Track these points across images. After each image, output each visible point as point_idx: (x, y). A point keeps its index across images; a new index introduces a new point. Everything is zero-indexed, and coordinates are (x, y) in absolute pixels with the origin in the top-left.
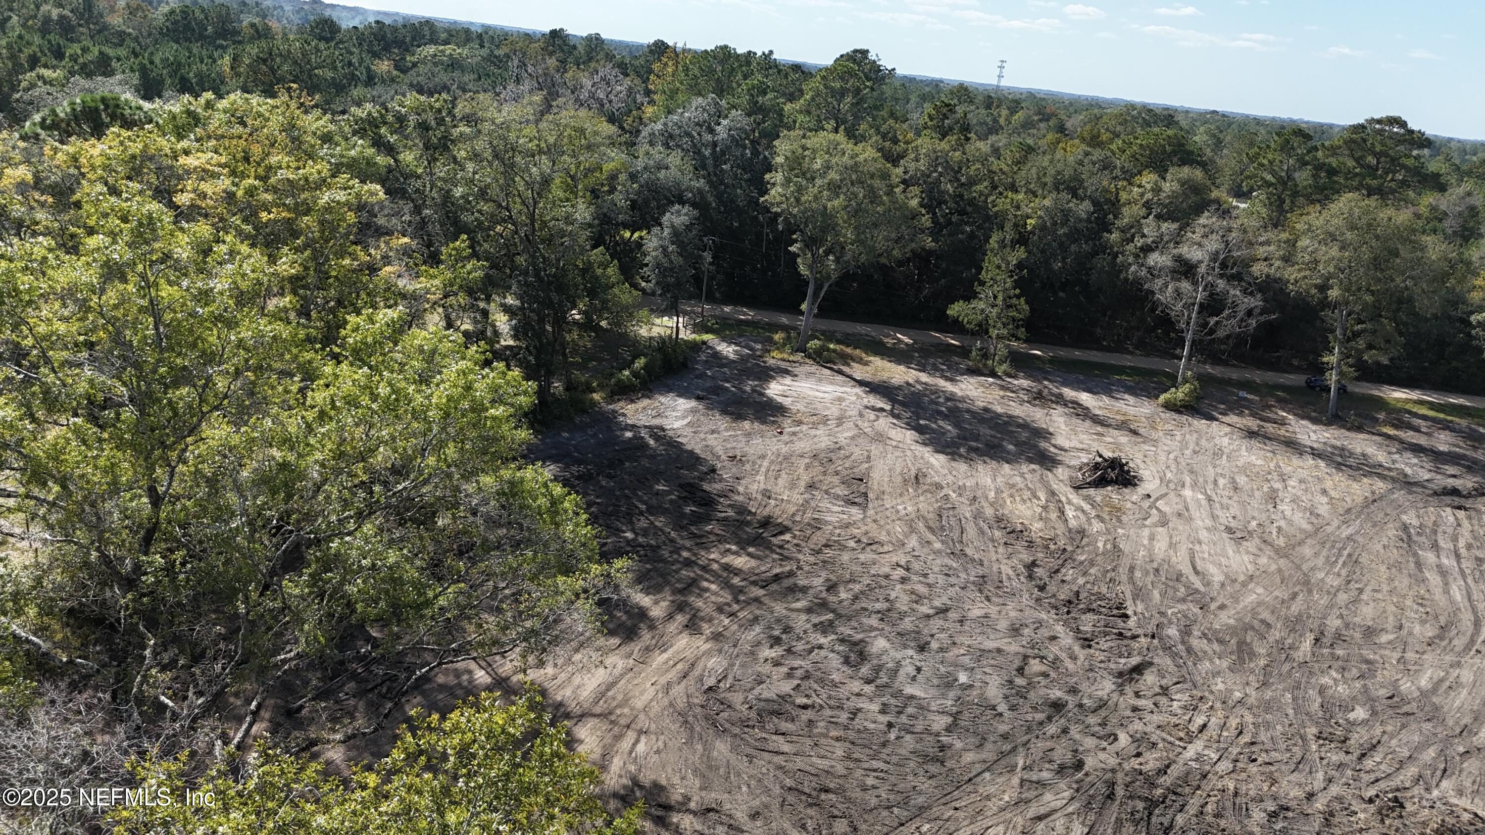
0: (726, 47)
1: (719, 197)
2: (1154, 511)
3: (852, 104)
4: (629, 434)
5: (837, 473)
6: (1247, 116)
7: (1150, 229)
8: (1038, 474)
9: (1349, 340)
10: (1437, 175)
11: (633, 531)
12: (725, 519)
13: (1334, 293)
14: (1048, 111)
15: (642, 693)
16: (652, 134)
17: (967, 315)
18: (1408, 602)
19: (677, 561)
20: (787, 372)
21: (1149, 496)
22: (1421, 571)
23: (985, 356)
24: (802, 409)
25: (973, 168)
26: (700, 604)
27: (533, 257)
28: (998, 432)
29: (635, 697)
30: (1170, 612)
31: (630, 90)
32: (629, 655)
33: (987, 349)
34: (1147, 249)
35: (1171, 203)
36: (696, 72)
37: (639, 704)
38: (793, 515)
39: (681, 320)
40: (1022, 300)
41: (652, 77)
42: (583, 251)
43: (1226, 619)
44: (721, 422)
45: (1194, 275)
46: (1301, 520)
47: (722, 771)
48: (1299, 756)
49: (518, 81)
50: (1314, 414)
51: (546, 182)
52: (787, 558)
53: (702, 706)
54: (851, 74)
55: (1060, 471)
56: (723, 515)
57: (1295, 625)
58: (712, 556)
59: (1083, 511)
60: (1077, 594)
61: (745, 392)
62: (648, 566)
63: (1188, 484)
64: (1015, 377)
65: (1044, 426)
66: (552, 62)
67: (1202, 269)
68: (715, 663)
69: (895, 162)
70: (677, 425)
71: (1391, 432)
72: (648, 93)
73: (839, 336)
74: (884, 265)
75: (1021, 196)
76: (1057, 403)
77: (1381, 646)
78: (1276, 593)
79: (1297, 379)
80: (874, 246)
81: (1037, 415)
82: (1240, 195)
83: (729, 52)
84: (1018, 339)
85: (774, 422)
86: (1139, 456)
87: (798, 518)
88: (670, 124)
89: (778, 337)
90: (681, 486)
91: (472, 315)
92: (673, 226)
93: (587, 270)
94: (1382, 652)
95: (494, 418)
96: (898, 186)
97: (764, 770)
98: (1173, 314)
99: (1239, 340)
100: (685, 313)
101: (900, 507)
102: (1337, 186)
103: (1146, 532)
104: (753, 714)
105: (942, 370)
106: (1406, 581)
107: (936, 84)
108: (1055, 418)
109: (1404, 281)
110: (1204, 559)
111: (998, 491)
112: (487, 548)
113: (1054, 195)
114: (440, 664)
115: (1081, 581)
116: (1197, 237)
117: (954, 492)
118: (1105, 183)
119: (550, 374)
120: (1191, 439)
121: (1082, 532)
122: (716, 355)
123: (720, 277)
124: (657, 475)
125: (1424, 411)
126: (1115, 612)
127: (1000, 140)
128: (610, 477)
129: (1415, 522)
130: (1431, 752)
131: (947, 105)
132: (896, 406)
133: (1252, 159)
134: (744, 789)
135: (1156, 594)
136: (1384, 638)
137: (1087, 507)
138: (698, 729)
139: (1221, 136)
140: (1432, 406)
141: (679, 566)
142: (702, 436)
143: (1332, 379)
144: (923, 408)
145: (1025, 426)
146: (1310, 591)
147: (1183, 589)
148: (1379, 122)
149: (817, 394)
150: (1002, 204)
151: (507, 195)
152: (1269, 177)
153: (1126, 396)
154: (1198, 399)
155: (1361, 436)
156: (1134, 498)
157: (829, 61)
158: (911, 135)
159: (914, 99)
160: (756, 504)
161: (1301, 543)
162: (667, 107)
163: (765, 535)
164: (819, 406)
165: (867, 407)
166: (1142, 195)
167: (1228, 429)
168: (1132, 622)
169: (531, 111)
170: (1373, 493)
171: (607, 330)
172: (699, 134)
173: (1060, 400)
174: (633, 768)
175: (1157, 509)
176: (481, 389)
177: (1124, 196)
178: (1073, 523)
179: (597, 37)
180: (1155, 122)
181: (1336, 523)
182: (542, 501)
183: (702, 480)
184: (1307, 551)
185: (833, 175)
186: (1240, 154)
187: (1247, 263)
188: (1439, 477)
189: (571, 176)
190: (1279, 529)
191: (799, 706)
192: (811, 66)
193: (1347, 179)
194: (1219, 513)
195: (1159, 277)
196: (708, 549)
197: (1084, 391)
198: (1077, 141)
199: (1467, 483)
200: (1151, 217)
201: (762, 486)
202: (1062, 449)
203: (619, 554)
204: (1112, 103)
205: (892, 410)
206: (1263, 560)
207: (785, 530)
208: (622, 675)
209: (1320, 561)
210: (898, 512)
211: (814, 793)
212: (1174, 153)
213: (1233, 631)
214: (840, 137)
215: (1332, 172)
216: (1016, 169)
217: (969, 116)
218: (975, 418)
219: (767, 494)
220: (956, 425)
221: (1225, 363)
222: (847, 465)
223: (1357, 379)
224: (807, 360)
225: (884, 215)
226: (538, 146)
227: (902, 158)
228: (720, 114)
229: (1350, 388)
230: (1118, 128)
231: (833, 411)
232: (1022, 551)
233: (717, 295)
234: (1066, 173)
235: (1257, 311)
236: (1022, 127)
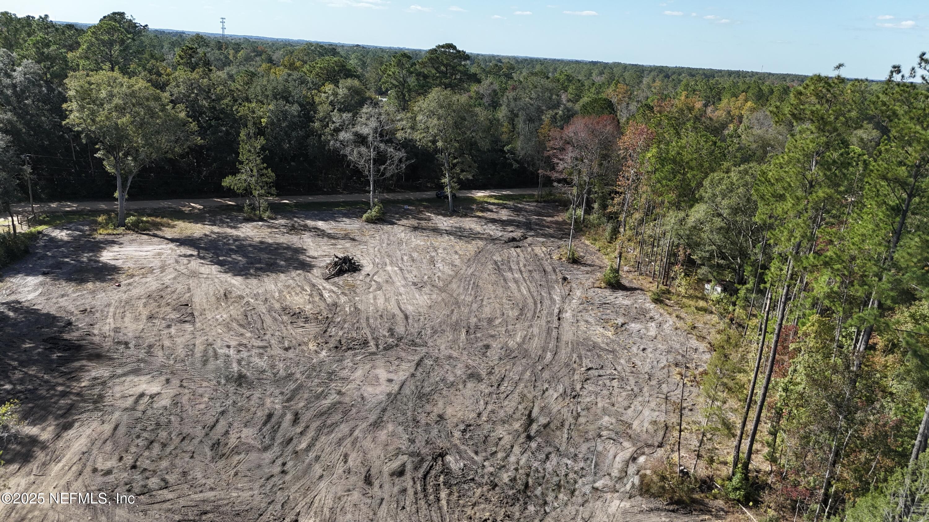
0: (7, 13)
1: (27, 124)
2: (373, 283)
3: (121, 51)
5: (168, 304)
6: (376, 47)
7: (336, 117)
8: (302, 276)
9: (452, 169)
10: (475, 75)
11: (10, 382)
13: (440, 144)
14: (259, 49)
17: (236, 184)
18: (504, 301)
19: (54, 395)
20: (114, 242)
21: (368, 275)
22: (507, 283)
23: (254, 209)
24: (132, 266)
25: (218, 89)
28: (272, 255)
32: (29, 473)
33: (254, 204)
34: (337, 130)
35: (345, 101)
39: (15, 219)
40: (269, 170)
44: (69, 288)
45: (367, 142)
46: (448, 271)
50: (443, 212)
54: (114, 29)
55: (315, 271)
57: (455, 327)
59: (334, 292)
60: (340, 341)
61: (83, 262)
62: (30, 405)
63: (388, 263)
64: (275, 219)
65: (300, 246)
67: (370, 139)
69: (162, 88)
70: (30, 297)
71: (480, 214)
73: (148, 211)
74: (172, 159)
75: (254, 105)
76: (305, 230)
77: (496, 326)
78: (444, 312)
79: (431, 194)
80: (160, 147)
81: (294, 240)
82: (382, 93)
83: (11, 17)
84: (272, 195)
85: (111, 279)
86: (359, 252)
89: (101, 219)
90: (44, 341)
94: (498, 329)
96: (168, 105)
98: (360, 167)
99: (398, 176)
100: (18, 213)
101: (218, 317)
102: (430, 85)
103: (371, 296)
105: (227, 222)
106: (501, 290)
107: (180, 35)
108: (305, 240)
109: (471, 133)
110: (404, 303)
111: (280, 292)
113: (275, 102)
115: (340, 333)
116: (363, 120)
117: (252, 298)
118: (304, 92)
120: (385, 237)
121: (335, 305)
122: (53, 240)
123: (42, 182)
124: (22, 337)
125: (493, 201)
126: (363, 346)
127: (232, 70)
129: (499, 259)
130: (528, 374)
131: (192, 48)
132: (201, 251)
133: (383, 72)
136: (497, 322)
137: (335, 289)
139: (364, 59)
140: (496, 197)
141: (56, 398)
142: (54, 300)
143: (448, 191)
144: (219, 249)
145: (288, 248)
146: (459, 307)
148: (443, 47)
149: (141, 253)
150: (242, 110)
152: (395, 82)
153: (344, 219)
154: (384, 214)
155: (467, 219)
156: (361, 278)
157: (96, 22)
158: (169, 70)
159: (166, 46)
160: (110, 339)
161: (451, 282)
164: (145, 262)
165: (180, 256)
166: (327, 98)
167: (403, 228)
170: (478, 248)
173: (306, 228)
175: (375, 281)
177: (317, 99)
178: (329, 300)
180: (326, 53)
181: (464, 268)
183: (61, 332)
184: (454, 286)
185: (117, 101)
186: (377, 70)
187: (393, 132)
188: (505, 233)
190: (439, 277)
192: (82, 25)
193: (433, 80)
194: (408, 276)
195: (347, 146)
196: (77, 380)
197: (319, 220)
198: (282, 67)
199: (518, 234)
200: (335, 111)
201: (113, 326)
202: (314, 258)
203: (2, 402)
204: (298, 43)
205: (198, 254)
206: (434, 296)
209: (461, 290)
210: (217, 320)
212: (341, 71)
214: (116, 74)
215: (425, 77)
216: (247, 88)
217: (208, 55)
218: (255, 249)
219: (117, 330)
220: (244, 255)
221: (393, 191)
222: (174, 298)
223: (460, 189)
224: (128, 232)
225: (162, 125)
227: (167, 85)
228: (13, 64)
229: (457, 195)
230: (305, 58)
231: (156, 263)
232: (302, 325)
233: (43, 196)
234: (279, 88)
235: (404, 159)
236: (245, 60)
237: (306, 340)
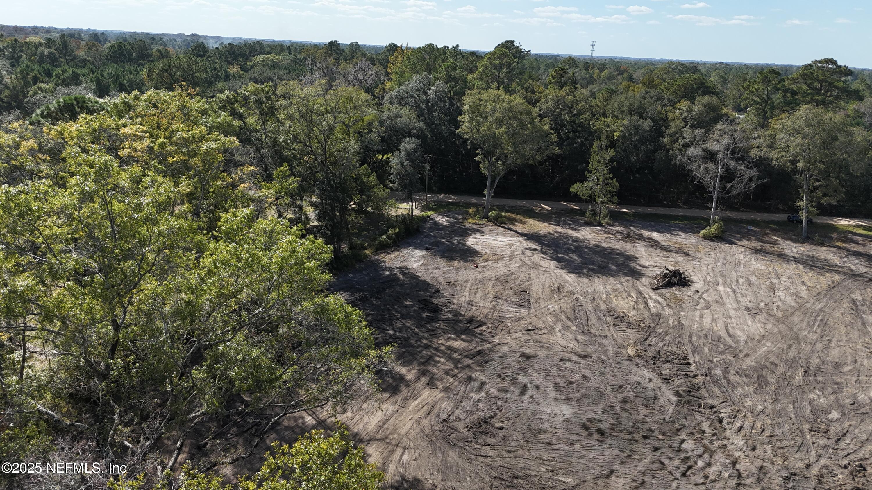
0: (431, 44)
1: (432, 131)
2: (702, 300)
3: (507, 73)
4: (387, 273)
5: (511, 289)
6: (741, 64)
7: (687, 133)
8: (630, 283)
9: (812, 192)
10: (857, 92)
11: (393, 329)
12: (447, 319)
13: (801, 165)
14: (622, 68)
15: (404, 425)
16: (391, 98)
17: (582, 191)
18: (859, 346)
19: (419, 346)
20: (478, 231)
21: (698, 292)
22: (865, 327)
23: (595, 214)
24: (489, 252)
25: (580, 105)
26: (435, 370)
27: (326, 173)
28: (605, 259)
29: (400, 427)
30: (715, 360)
31: (377, 73)
32: (395, 403)
33: (595, 210)
34: (686, 146)
35: (699, 117)
36: (415, 60)
37: (403, 431)
38: (487, 315)
39: (414, 204)
40: (614, 180)
41: (389, 65)
42: (355, 168)
43: (749, 362)
44: (441, 262)
45: (716, 159)
46: (790, 301)
47: (454, 469)
48: (800, 442)
49: (312, 72)
50: (794, 237)
51: (331, 129)
52: (485, 341)
53: (440, 431)
54: (505, 55)
55: (644, 280)
56: (445, 317)
57: (792, 364)
58: (440, 342)
59: (659, 303)
60: (659, 352)
61: (454, 244)
62: (403, 350)
63: (721, 283)
64: (613, 226)
65: (633, 254)
66: (331, 60)
67: (720, 155)
68: (447, 405)
69: (534, 104)
70: (415, 265)
71: (841, 245)
72: (387, 74)
73: (507, 208)
74: (532, 165)
75: (609, 119)
76: (639, 239)
77: (844, 374)
78: (779, 345)
79: (782, 217)
80: (524, 154)
81: (628, 247)
82: (740, 110)
83: (433, 47)
84: (613, 203)
85: (472, 261)
86: (690, 268)
87: (490, 317)
88: (401, 91)
89: (471, 210)
90: (419, 301)
91: (293, 209)
92: (406, 150)
93: (357, 179)
94: (846, 377)
95: (309, 268)
96: (536, 118)
97: (479, 467)
98: (705, 183)
99: (746, 196)
100: (416, 200)
101: (550, 307)
102: (797, 101)
103: (698, 313)
104: (470, 434)
105: (570, 224)
106: (857, 334)
107: (555, 58)
108: (639, 249)
109: (842, 155)
110: (733, 327)
111: (608, 294)
112: (309, 344)
113: (629, 117)
114: (285, 414)
115: (661, 344)
116: (716, 137)
117: (581, 296)
118: (659, 109)
119: (340, 240)
120: (721, 256)
121: (659, 315)
122: (436, 223)
123: (435, 178)
124: (406, 296)
125: (860, 231)
126: (682, 362)
127: (595, 88)
128: (378, 298)
131: (563, 69)
132: (544, 247)
133: (745, 89)
134: (468, 479)
135: (706, 350)
136: (846, 369)
137: (661, 300)
138: (439, 444)
139: (726, 77)
140: (864, 228)
141: (421, 349)
142: (430, 271)
143: (803, 215)
144: (559, 247)
145: (621, 254)
146: (799, 343)
147: (722, 346)
148: (820, 62)
149: (496, 242)
150: (598, 124)
151: (309, 138)
152: (757, 99)
153: (680, 233)
154: (723, 232)
155: (824, 248)
156: (689, 293)
157: (492, 49)
158: (542, 88)
159: (542, 67)
160: (464, 309)
161: (792, 314)
162: (399, 81)
163: (471, 327)
164: (498, 249)
165: (526, 249)
166: (681, 114)
167: (742, 249)
168: (693, 367)
169: (320, 88)
170: (833, 282)
171: (371, 213)
172: (418, 96)
173: (641, 238)
174: (401, 470)
176: (300, 251)
177: (670, 115)
178: (653, 310)
179: (356, 44)
180: (686, 71)
181: (812, 301)
182: (341, 316)
183: (432, 297)
184: (796, 319)
185: (498, 115)
186: (738, 86)
187: (747, 150)
189: (345, 125)
190: (778, 307)
191: (498, 428)
192: (481, 52)
193: (803, 97)
194: (741, 299)
195: (695, 161)
196: (437, 338)
197: (655, 231)
198: (640, 85)
200: (688, 127)
201: (467, 299)
202: (644, 267)
203: (386, 343)
204: (660, 62)
205: (541, 250)
206: (769, 326)
207: (482, 324)
208: (392, 415)
209: (804, 325)
210: (549, 309)
211: (510, 480)
212: (699, 88)
213: (755, 369)
214: (501, 92)
215: (794, 93)
216: (605, 104)
217: (576, 75)
218: (591, 251)
219: (471, 303)
220: (580, 256)
221: (738, 210)
222: (517, 284)
223: (818, 215)
224: (489, 223)
225: (529, 135)
226: (325, 109)
227: (538, 101)
228: (430, 84)
229: (814, 220)
230: (665, 76)
231: (507, 252)
232: (624, 329)
233: (434, 188)
234: (635, 104)
235: (755, 178)
236: (607, 79)
237: (626, 343)
